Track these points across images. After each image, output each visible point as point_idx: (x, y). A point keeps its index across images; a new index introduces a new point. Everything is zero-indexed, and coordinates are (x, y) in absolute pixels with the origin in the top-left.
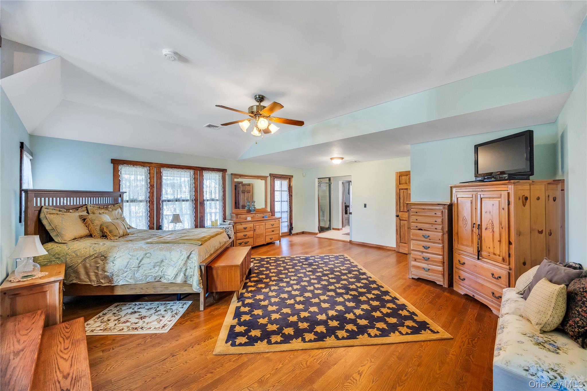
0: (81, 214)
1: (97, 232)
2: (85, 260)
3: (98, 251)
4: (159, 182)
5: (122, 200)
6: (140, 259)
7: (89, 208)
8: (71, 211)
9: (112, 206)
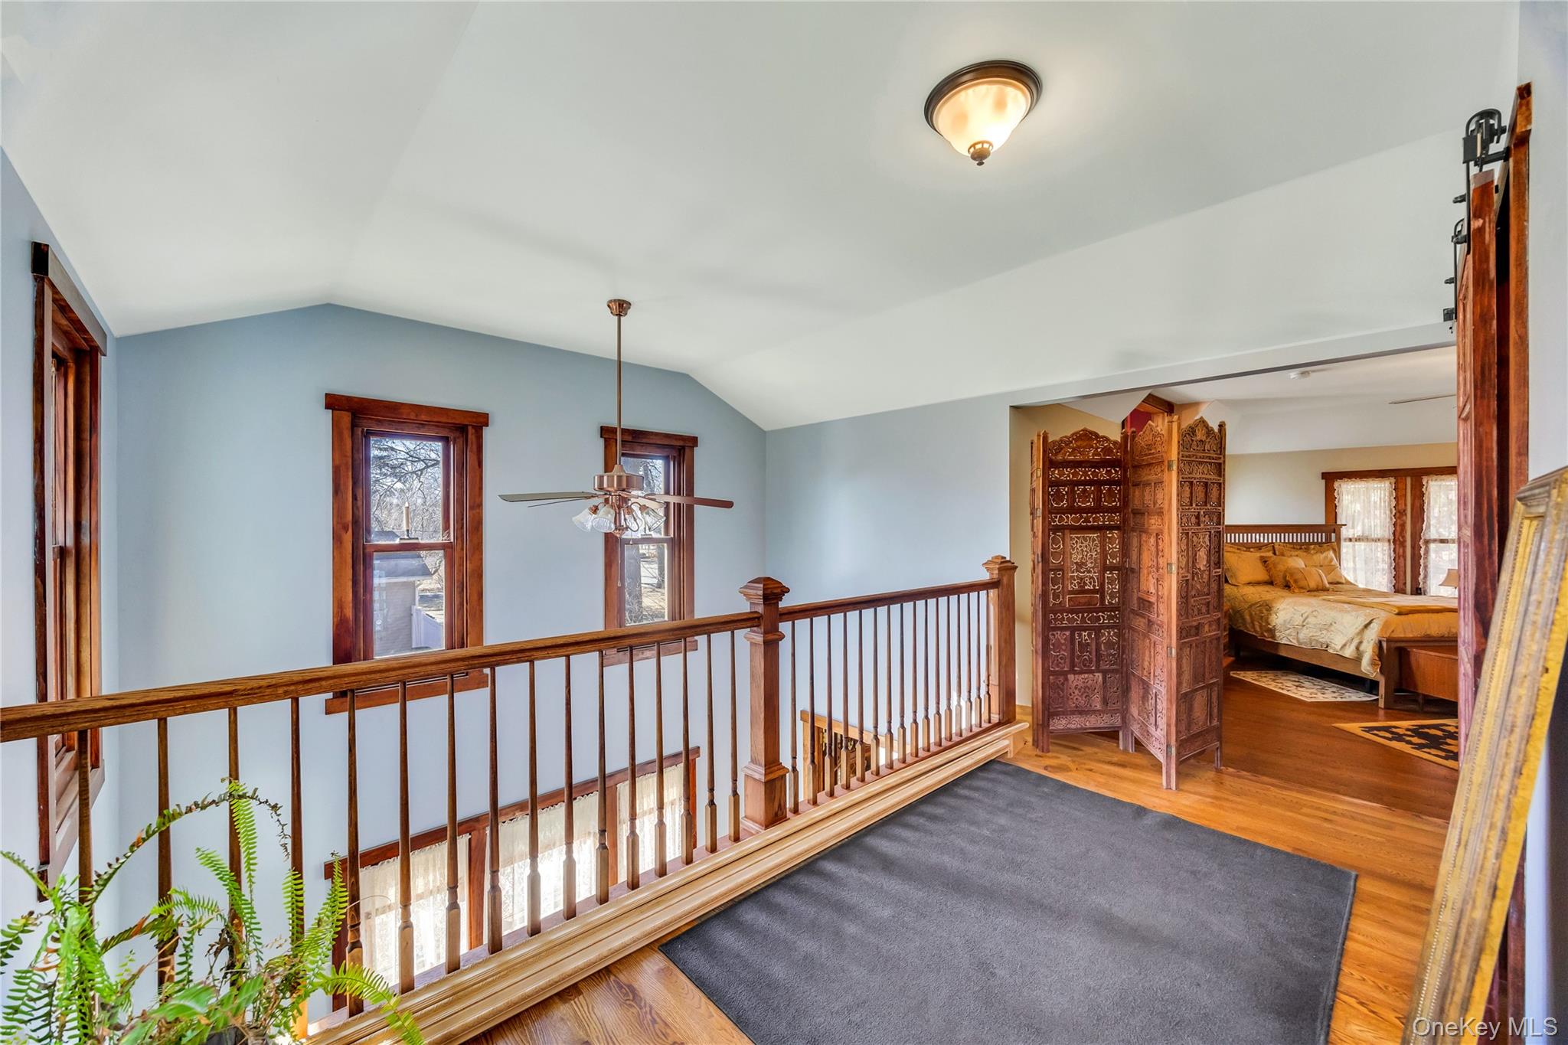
0: (1262, 554)
1: (1279, 580)
2: (1251, 606)
3: (1263, 599)
4: (1418, 504)
5: (1338, 539)
6: (1305, 616)
7: (1276, 547)
8: (1252, 550)
9: (1317, 546)
